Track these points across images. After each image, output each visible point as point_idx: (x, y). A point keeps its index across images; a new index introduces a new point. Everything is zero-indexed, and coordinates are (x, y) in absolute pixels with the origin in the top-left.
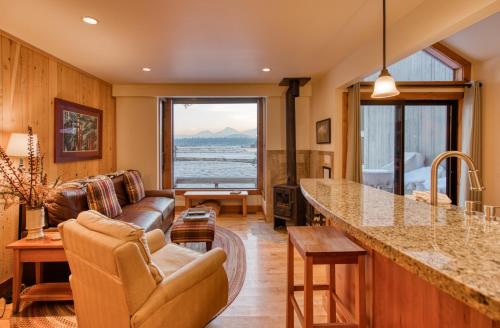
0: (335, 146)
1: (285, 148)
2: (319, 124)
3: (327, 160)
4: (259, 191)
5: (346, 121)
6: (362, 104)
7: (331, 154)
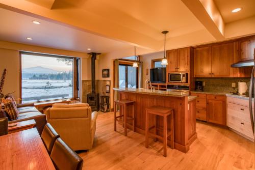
0: (111, 78)
1: (91, 79)
2: (103, 70)
3: (108, 83)
4: (75, 98)
5: (114, 70)
6: (120, 65)
7: (110, 81)
